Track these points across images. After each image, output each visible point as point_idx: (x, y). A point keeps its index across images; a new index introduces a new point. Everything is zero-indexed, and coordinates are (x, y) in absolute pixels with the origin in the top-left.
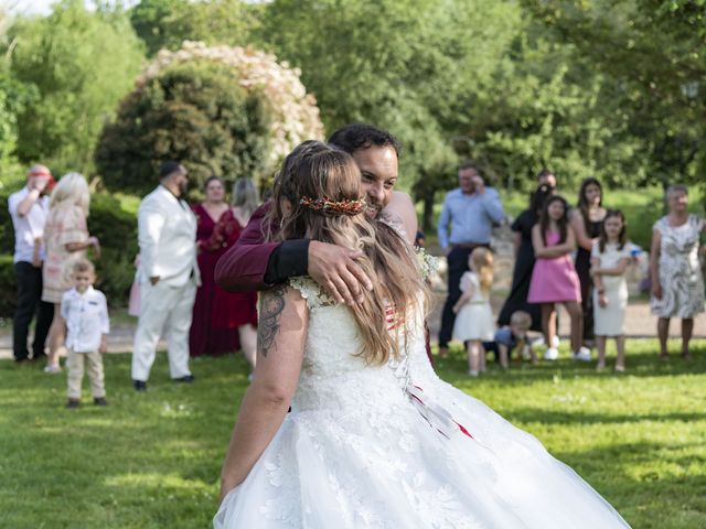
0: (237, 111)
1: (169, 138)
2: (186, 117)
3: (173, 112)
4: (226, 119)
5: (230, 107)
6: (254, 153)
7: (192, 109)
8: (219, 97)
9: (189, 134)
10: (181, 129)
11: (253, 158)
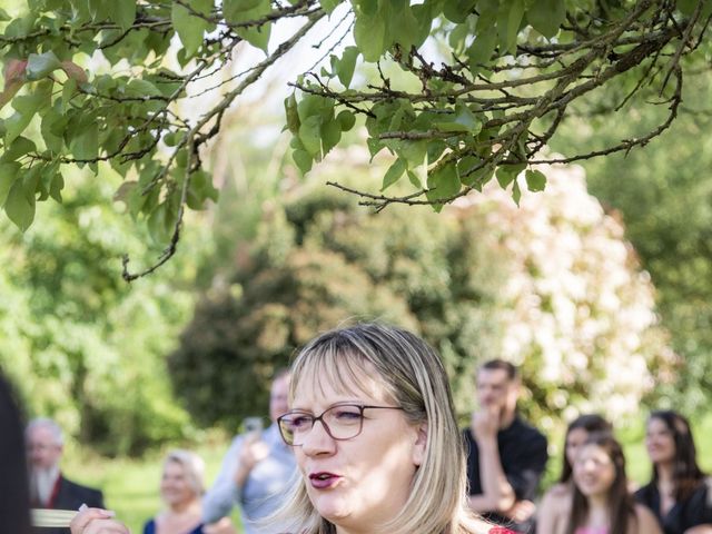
0: (427, 259)
1: (289, 322)
2: (319, 279)
3: (297, 270)
4: (404, 277)
5: (411, 254)
6: (464, 342)
7: (335, 263)
8: (392, 233)
9: (324, 312)
10: (310, 303)
11: (461, 353)
